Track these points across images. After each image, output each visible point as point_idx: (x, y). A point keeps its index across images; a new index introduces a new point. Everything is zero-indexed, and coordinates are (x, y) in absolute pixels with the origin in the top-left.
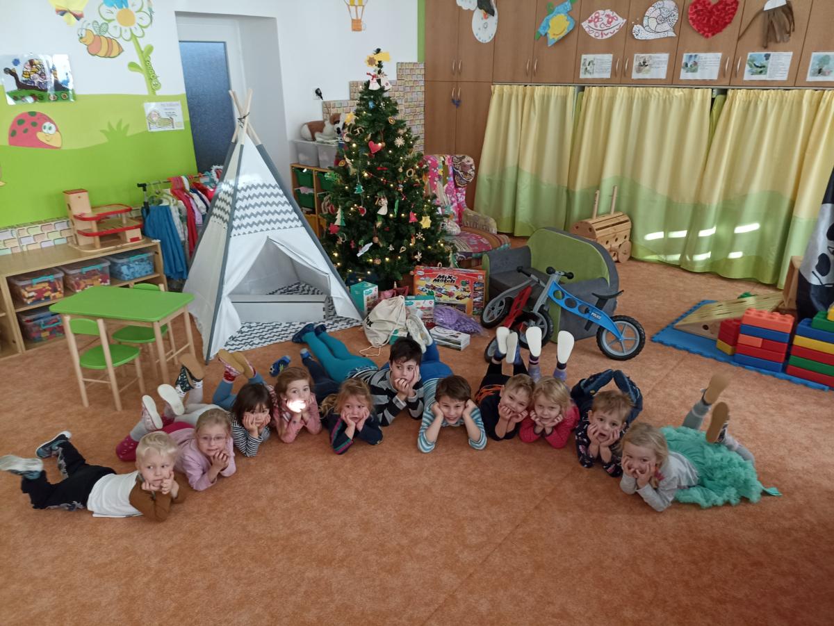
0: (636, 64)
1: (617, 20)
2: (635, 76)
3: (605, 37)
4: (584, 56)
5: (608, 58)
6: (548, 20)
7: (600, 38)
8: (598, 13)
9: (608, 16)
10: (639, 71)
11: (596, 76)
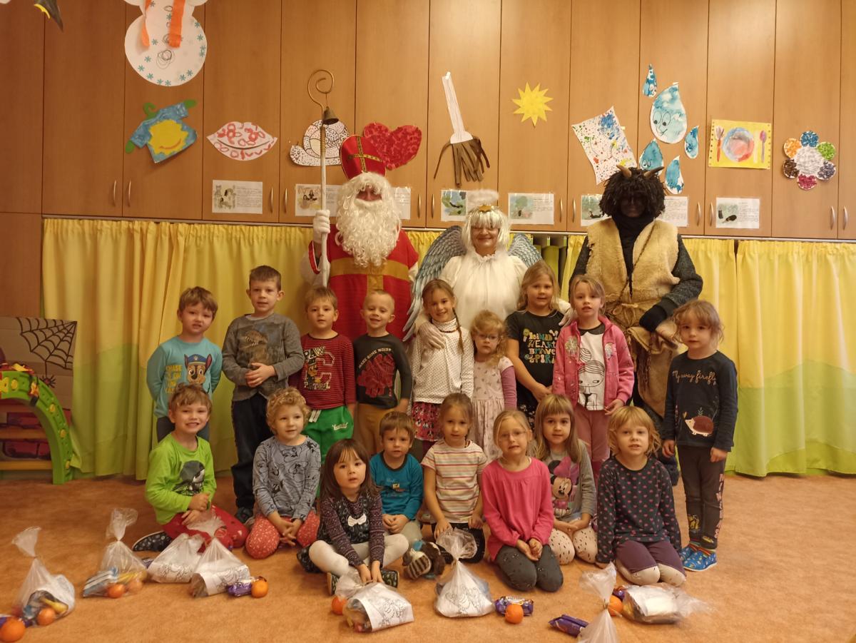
0: (299, 197)
1: (264, 137)
2: (299, 212)
3: (247, 158)
4: (216, 183)
5: (257, 186)
6: (147, 127)
7: (240, 158)
8: (233, 125)
9: (249, 130)
10: (304, 206)
11: (239, 210)
